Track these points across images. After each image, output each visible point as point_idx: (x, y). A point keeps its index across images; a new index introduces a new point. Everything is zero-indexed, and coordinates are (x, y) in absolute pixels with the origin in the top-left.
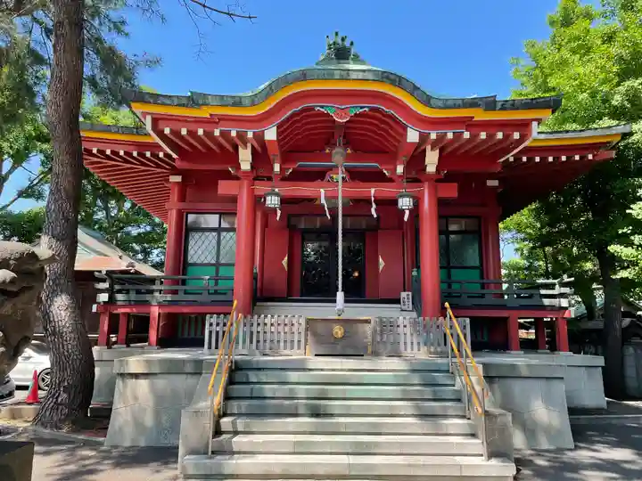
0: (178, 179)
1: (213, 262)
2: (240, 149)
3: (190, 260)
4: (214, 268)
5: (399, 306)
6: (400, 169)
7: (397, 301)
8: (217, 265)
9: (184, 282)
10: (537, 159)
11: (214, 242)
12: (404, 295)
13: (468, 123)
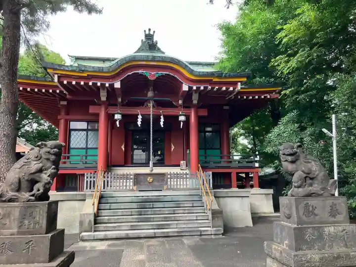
0: (65, 103)
1: (84, 147)
2: (101, 90)
3: (72, 146)
4: (85, 150)
5: (179, 168)
6: (180, 102)
7: (179, 166)
8: (87, 148)
9: (68, 158)
10: (245, 97)
11: (85, 136)
12: (182, 162)
13: (210, 82)
